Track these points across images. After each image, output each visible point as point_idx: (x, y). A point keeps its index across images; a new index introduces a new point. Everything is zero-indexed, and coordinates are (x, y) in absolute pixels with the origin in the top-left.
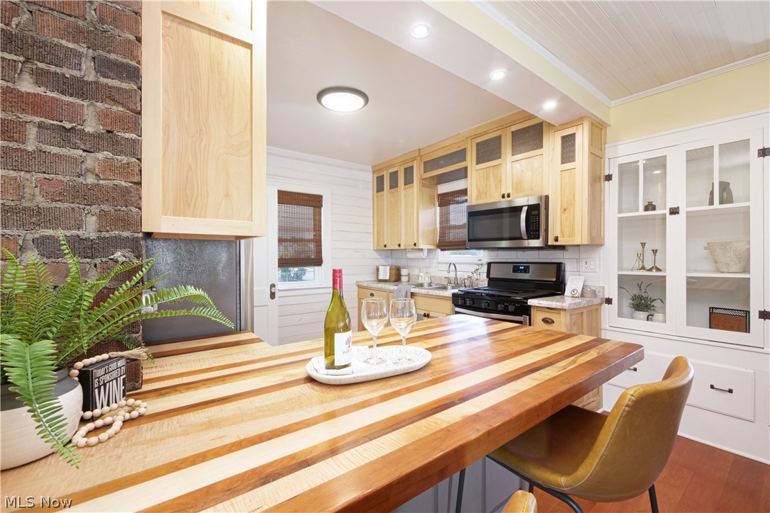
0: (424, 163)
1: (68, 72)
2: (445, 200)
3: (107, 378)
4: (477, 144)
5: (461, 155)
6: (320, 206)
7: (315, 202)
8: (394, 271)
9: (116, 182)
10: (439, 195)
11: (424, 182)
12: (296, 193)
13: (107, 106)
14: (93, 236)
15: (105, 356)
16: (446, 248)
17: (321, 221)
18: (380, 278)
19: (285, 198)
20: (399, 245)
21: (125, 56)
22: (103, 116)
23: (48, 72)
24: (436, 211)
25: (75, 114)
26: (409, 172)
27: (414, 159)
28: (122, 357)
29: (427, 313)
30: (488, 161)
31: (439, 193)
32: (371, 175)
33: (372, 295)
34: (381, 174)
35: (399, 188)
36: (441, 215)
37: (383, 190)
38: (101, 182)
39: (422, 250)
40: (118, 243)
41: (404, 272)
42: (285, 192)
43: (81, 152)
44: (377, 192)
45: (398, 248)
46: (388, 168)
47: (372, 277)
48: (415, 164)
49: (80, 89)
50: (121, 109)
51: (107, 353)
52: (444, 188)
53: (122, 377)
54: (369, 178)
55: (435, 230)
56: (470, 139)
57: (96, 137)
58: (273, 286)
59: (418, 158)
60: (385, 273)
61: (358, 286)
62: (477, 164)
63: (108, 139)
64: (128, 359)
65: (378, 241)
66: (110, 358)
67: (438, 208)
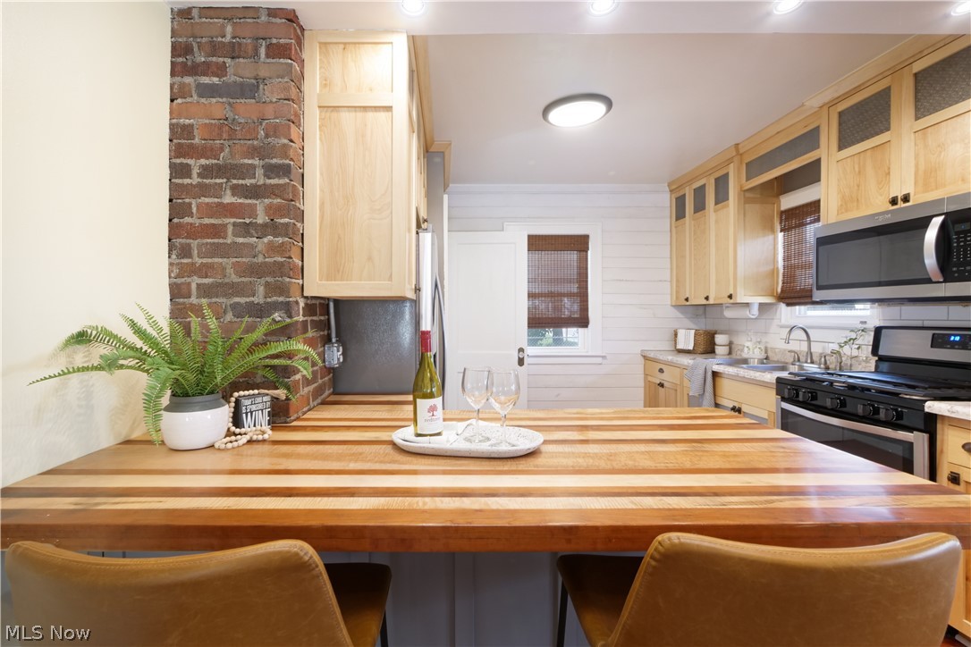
0: (747, 164)
1: (248, 182)
2: (795, 219)
3: (254, 408)
4: (841, 114)
5: (810, 139)
6: (586, 250)
7: (579, 244)
8: (701, 339)
9: (275, 259)
10: (782, 212)
11: (748, 195)
12: (552, 236)
13: (271, 200)
14: (261, 301)
15: (256, 392)
16: (797, 301)
17: (587, 269)
18: (680, 346)
19: (537, 243)
20: (707, 298)
21: (282, 158)
22: (268, 209)
23: (238, 185)
24: (775, 240)
25: (252, 212)
26: (722, 183)
27: (730, 161)
28: (267, 395)
29: (737, 405)
30: (862, 140)
31: (783, 208)
32: (669, 196)
33: (661, 371)
34: (681, 193)
35: (706, 210)
36: (787, 246)
37: (684, 217)
38: (267, 260)
39: (747, 305)
40: (275, 307)
41: (720, 339)
42: (539, 236)
43: (255, 239)
44: (677, 220)
45: (705, 302)
46: (690, 182)
47: (667, 346)
48: (732, 170)
49: (255, 192)
50: (279, 200)
51: (258, 389)
52: (791, 200)
53: (268, 410)
54: (665, 200)
55: (774, 272)
56: (826, 108)
57: (265, 225)
58: (521, 350)
59: (736, 159)
60: (687, 340)
61: (644, 357)
62: (840, 148)
63: (272, 228)
64: (272, 397)
65: (677, 292)
66: (259, 394)
67: (781, 235)
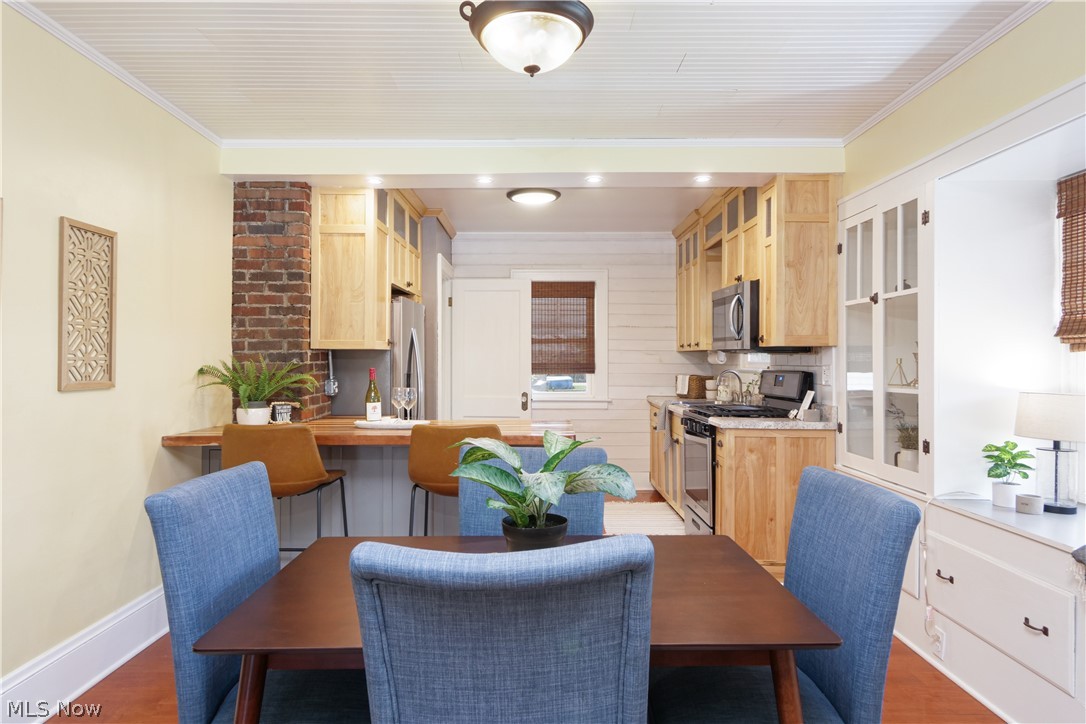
0: (706, 226)
1: (278, 283)
3: (282, 411)
4: (728, 205)
5: (719, 220)
6: (592, 296)
7: (586, 290)
8: (694, 384)
9: (294, 328)
11: (706, 254)
12: (558, 283)
13: (291, 294)
17: (593, 315)
18: (678, 391)
19: (541, 290)
20: (690, 346)
21: (298, 269)
22: (290, 298)
23: (272, 285)
25: (280, 300)
26: (695, 240)
27: (697, 222)
28: (290, 405)
32: (675, 243)
33: (655, 415)
34: (680, 243)
35: (690, 263)
37: (682, 266)
38: (289, 328)
41: (710, 384)
42: (543, 283)
43: (282, 316)
44: (679, 268)
46: (684, 233)
47: (670, 391)
48: (698, 230)
49: (283, 289)
50: (296, 293)
51: (285, 401)
53: (290, 413)
54: (674, 247)
58: (525, 395)
59: (700, 221)
60: (682, 386)
61: (650, 402)
63: (292, 310)
64: (292, 407)
65: (681, 338)
66: (285, 404)
